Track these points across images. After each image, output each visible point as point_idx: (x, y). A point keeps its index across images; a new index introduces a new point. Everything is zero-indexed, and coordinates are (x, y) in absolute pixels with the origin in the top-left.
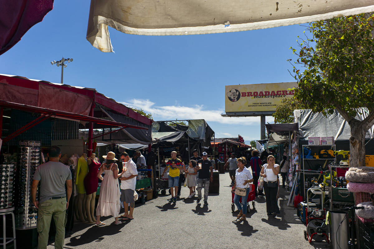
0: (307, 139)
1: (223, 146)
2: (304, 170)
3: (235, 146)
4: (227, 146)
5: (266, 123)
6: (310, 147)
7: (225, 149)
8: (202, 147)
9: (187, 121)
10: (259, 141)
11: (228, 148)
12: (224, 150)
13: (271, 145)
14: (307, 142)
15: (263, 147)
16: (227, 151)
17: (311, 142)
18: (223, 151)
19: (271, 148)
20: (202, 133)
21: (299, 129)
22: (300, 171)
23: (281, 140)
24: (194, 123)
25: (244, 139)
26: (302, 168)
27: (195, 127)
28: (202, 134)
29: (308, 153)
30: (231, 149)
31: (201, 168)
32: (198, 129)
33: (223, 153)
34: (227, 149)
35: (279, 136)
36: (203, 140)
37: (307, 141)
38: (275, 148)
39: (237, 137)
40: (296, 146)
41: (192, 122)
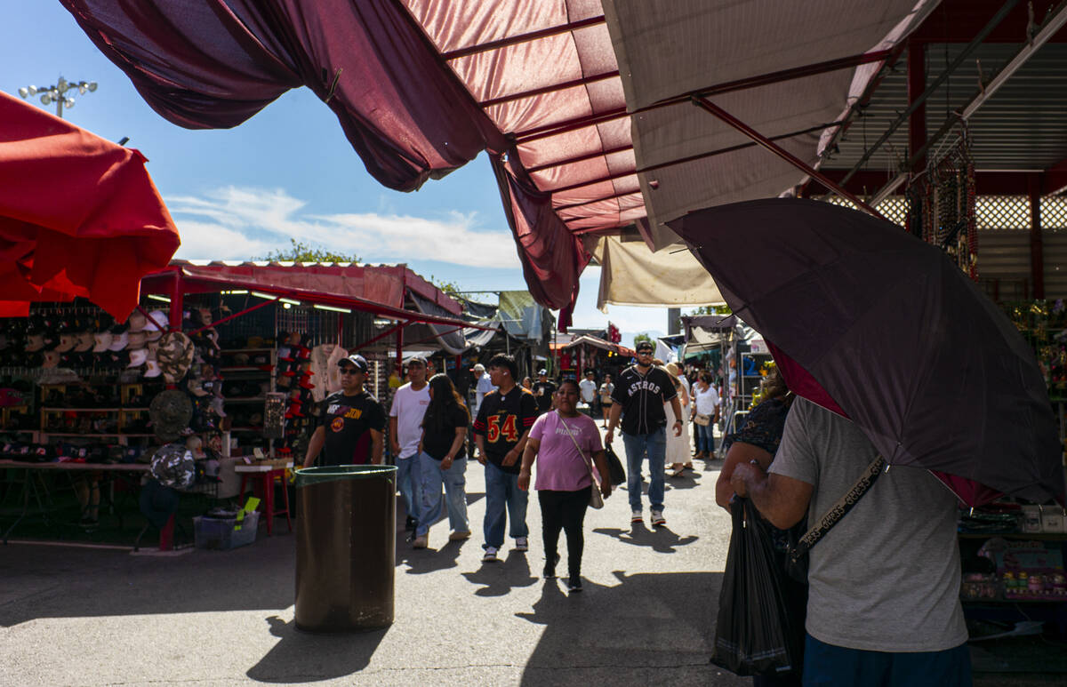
0: (749, 343)
1: (574, 353)
2: (743, 396)
3: (602, 352)
4: (583, 353)
5: (682, 315)
6: (755, 356)
7: (579, 362)
8: (533, 357)
9: (495, 293)
10: (665, 340)
11: (585, 358)
12: (575, 363)
13: (691, 351)
14: (748, 348)
15: (673, 354)
16: (582, 365)
17: (756, 347)
18: (574, 367)
19: (695, 357)
20: (534, 322)
21: (738, 326)
22: (738, 398)
23: (711, 341)
24: (512, 300)
25: (620, 332)
26: (741, 394)
27: (516, 307)
28: (534, 325)
29: (750, 366)
30: (593, 362)
31: (542, 394)
32: (522, 314)
33: (571, 372)
34: (583, 361)
35: (708, 334)
36: (535, 340)
37: (749, 346)
38: (706, 357)
39: (604, 327)
40: (733, 355)
41: (507, 296)
